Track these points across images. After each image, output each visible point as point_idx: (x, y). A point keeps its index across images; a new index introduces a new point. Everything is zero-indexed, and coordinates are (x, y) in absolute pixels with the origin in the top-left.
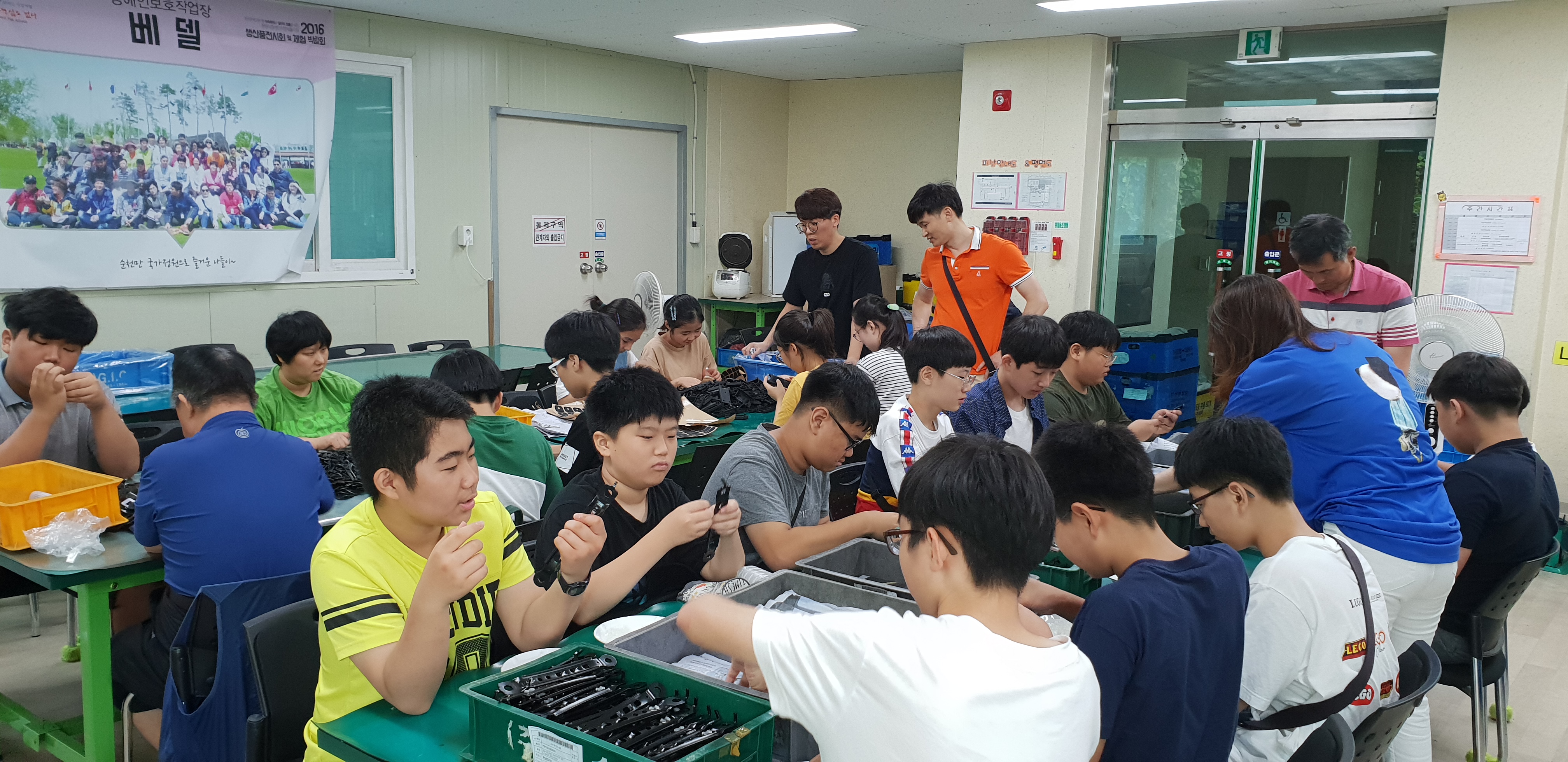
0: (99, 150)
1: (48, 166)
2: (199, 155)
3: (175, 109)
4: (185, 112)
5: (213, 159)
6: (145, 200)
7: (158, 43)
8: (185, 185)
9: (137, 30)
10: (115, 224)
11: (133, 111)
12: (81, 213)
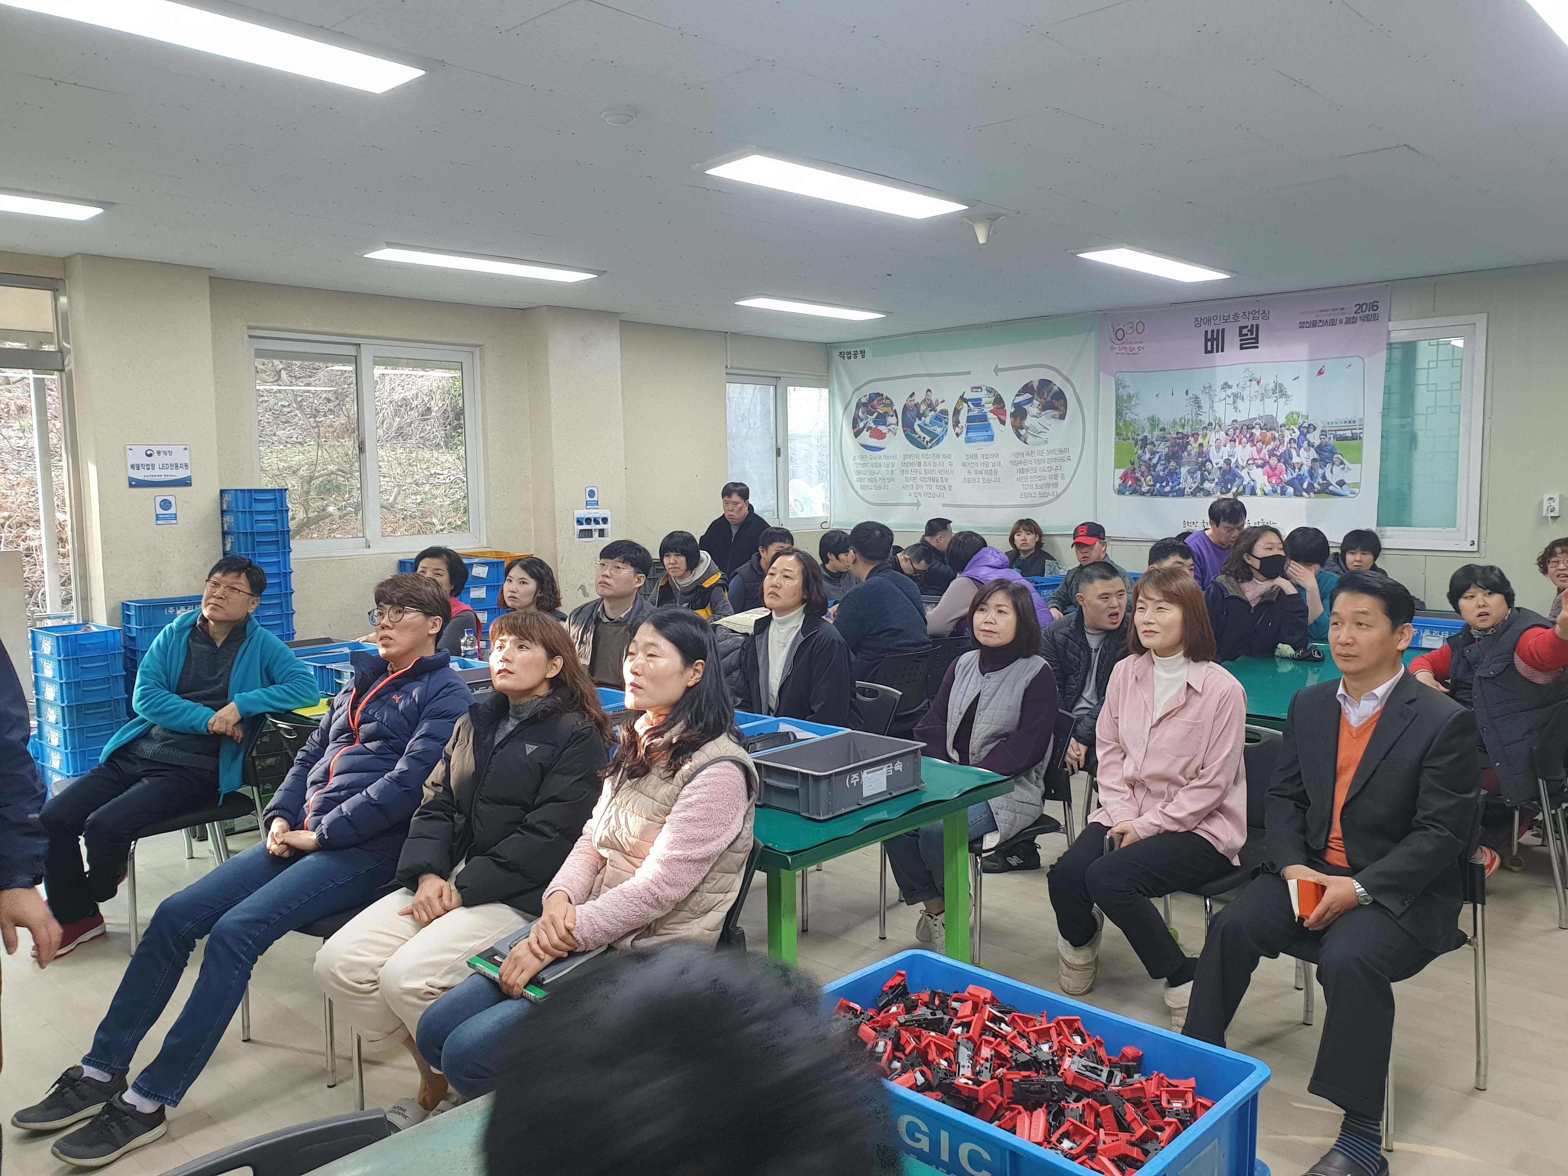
0: (1174, 438)
1: (1140, 452)
2: (1248, 436)
3: (1231, 400)
4: (1239, 402)
5: (1260, 438)
6: (1202, 474)
7: (1222, 351)
8: (1233, 461)
9: (1209, 343)
10: (1181, 493)
11: (1200, 407)
12: (1158, 485)
